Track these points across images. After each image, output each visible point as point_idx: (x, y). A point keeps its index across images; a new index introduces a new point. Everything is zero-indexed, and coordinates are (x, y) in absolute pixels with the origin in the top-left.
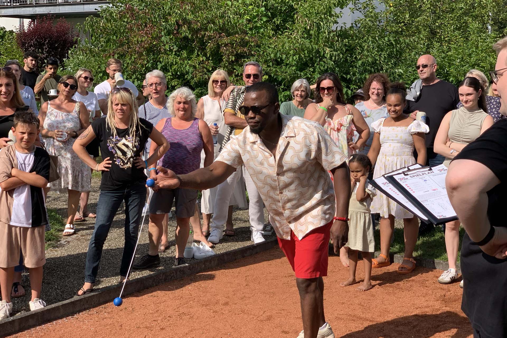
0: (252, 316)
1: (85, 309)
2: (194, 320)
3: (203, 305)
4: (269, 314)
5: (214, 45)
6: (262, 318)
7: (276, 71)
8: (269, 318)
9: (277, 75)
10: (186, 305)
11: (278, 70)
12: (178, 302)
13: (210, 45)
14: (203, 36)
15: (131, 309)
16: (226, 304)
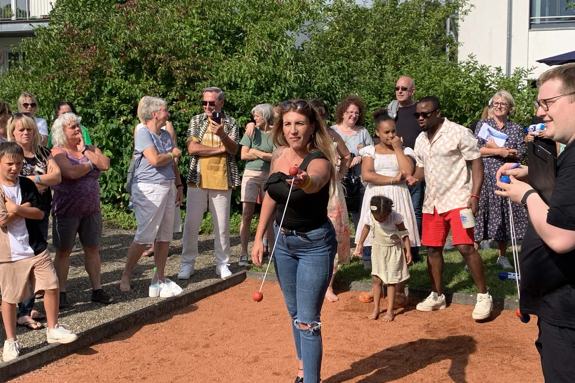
0: (237, 358)
1: (52, 361)
2: (176, 366)
3: (182, 349)
4: (254, 355)
5: (165, 69)
6: (248, 360)
7: (231, 95)
8: (256, 359)
9: (232, 100)
10: (164, 350)
11: (233, 95)
12: (154, 347)
13: (161, 69)
14: (154, 59)
15: (104, 358)
16: (207, 346)
